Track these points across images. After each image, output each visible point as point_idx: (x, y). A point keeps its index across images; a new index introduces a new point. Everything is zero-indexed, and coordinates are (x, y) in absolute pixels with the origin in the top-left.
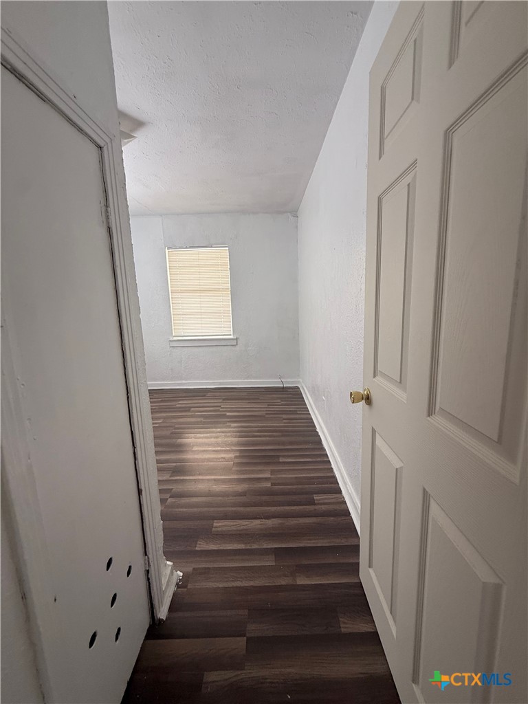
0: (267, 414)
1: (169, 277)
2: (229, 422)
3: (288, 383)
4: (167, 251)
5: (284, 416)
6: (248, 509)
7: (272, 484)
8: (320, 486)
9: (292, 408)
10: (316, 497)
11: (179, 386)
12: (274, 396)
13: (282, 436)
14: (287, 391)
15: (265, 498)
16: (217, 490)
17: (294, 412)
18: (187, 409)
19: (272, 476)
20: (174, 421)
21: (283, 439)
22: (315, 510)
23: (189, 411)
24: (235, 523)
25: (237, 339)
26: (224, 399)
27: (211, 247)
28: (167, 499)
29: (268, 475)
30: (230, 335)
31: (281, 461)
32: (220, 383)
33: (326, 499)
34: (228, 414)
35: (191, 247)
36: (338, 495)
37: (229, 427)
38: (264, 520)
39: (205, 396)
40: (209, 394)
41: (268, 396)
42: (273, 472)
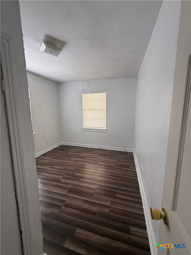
0: (115, 166)
1: (83, 104)
2: (99, 167)
3: (128, 150)
4: (83, 94)
5: (123, 168)
6: (95, 225)
7: (110, 211)
8: (135, 220)
9: (128, 164)
10: (132, 228)
11: (84, 146)
12: (121, 156)
13: (121, 180)
14: (127, 154)
15: (104, 220)
16: (84, 207)
17: (128, 167)
18: (84, 158)
19: (111, 206)
20: (78, 163)
21: (121, 182)
22: (129, 238)
23: (84, 159)
24: (86, 233)
25: (107, 130)
26: (100, 155)
27: (100, 92)
28: (62, 206)
29: (108, 204)
30: (105, 128)
31: (117, 196)
32: (100, 147)
33: (136, 231)
34: (99, 163)
35: (92, 93)
36: (143, 231)
37: (98, 170)
38: (100, 236)
39: (92, 152)
40: (94, 151)
41: (118, 156)
42: (112, 203)
